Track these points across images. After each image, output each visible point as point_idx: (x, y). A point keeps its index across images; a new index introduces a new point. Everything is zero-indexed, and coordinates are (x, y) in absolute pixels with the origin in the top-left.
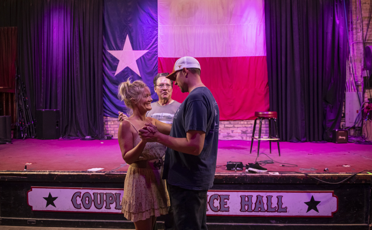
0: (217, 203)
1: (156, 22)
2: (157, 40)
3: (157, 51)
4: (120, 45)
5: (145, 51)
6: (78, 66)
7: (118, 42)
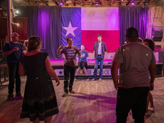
0: (106, 72)
1: (80, 17)
2: (81, 24)
3: (81, 28)
4: (67, 25)
5: (77, 28)
6: (52, 32)
7: (67, 24)
